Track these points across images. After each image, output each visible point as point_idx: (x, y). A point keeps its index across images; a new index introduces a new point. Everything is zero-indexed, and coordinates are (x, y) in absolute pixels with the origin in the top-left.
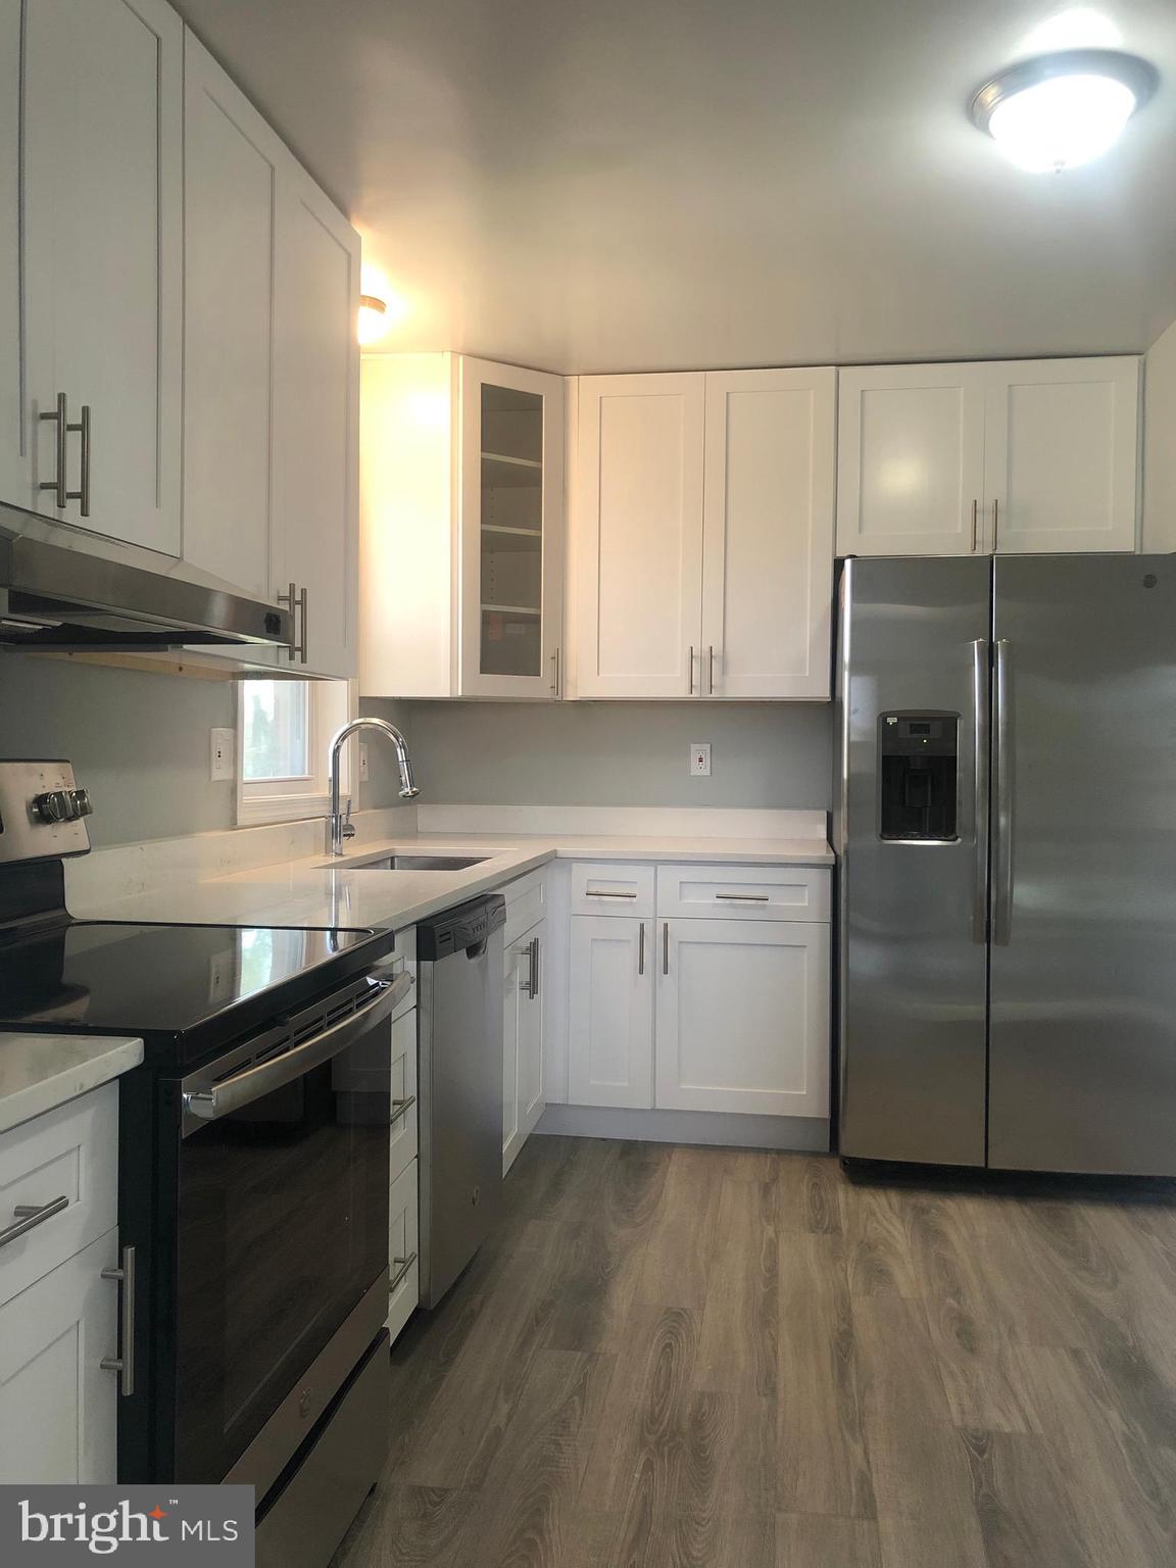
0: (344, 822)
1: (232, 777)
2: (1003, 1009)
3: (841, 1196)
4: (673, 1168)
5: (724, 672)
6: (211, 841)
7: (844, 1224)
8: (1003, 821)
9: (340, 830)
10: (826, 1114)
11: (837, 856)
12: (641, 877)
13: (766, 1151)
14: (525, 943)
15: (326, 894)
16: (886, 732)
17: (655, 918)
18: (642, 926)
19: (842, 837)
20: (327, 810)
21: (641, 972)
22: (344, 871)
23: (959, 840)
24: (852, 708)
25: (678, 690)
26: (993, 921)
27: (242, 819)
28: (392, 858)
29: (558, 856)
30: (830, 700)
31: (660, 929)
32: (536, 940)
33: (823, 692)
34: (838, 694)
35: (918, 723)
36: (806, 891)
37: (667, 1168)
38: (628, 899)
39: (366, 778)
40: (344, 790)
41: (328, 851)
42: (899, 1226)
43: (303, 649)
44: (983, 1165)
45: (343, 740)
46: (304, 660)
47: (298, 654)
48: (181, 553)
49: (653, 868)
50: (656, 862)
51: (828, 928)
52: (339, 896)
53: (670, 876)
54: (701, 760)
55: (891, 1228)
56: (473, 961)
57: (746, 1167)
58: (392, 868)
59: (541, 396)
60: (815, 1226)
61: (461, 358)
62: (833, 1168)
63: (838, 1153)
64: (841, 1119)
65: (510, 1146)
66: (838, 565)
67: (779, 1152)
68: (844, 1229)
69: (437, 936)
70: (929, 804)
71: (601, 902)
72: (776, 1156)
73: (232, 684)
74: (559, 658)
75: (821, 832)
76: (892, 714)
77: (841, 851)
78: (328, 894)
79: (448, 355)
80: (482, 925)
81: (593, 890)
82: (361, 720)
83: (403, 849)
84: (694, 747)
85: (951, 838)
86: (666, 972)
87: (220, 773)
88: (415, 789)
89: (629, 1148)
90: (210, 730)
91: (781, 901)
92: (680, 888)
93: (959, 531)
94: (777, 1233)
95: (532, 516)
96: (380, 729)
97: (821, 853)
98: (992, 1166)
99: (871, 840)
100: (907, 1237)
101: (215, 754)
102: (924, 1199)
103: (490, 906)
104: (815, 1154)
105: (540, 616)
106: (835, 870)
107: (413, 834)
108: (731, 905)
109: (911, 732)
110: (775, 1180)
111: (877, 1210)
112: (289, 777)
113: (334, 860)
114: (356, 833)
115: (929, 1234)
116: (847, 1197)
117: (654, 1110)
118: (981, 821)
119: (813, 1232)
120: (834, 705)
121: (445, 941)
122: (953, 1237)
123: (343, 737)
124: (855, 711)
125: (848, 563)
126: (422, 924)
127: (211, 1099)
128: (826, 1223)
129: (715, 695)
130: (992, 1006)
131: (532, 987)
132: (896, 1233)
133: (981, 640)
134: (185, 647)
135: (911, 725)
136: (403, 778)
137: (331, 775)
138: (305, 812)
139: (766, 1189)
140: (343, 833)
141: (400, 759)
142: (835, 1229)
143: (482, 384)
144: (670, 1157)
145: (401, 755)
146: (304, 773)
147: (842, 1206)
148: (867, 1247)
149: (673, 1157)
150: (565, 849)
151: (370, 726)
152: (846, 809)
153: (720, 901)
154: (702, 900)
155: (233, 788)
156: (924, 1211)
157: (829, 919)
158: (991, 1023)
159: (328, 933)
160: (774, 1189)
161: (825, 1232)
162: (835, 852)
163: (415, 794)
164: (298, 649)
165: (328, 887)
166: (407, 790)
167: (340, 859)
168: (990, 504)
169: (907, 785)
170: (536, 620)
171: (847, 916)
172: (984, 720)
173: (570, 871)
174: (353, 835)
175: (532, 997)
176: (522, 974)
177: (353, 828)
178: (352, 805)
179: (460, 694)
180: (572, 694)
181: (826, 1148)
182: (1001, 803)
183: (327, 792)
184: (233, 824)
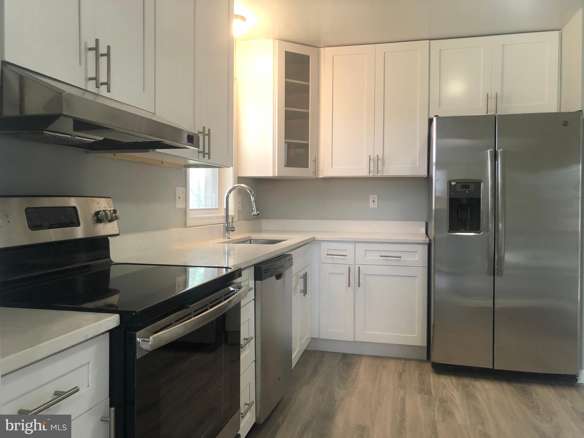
0: (231, 225)
1: (185, 207)
2: (500, 302)
3: (432, 378)
4: (362, 365)
5: (383, 165)
6: (176, 232)
7: (433, 391)
8: (500, 226)
9: (229, 229)
10: (425, 344)
11: (430, 240)
12: (349, 248)
13: (401, 359)
14: (302, 274)
15: (224, 254)
16: (451, 188)
17: (355, 264)
18: (349, 268)
19: (432, 232)
20: (224, 221)
21: (349, 286)
22: (231, 245)
23: (482, 233)
24: (437, 179)
25: (365, 173)
26: (496, 266)
27: (189, 223)
28: (250, 240)
29: (316, 239)
30: (427, 176)
31: (357, 269)
32: (306, 273)
33: (424, 173)
34: (430, 174)
35: (465, 185)
36: (417, 255)
37: (360, 364)
38: (343, 257)
39: (240, 209)
40: (231, 213)
41: (224, 237)
42: (457, 393)
43: (209, 154)
44: (492, 368)
45: (230, 193)
46: (209, 158)
47: (207, 156)
48: (155, 111)
49: (354, 245)
50: (355, 242)
51: (426, 269)
52: (229, 254)
53: (361, 248)
54: (374, 201)
55: (453, 393)
56: (278, 281)
57: (392, 365)
58: (250, 243)
59: (310, 56)
60: (421, 391)
61: (277, 41)
62: (428, 367)
63: (430, 360)
64: (431, 346)
65: (295, 356)
66: (431, 121)
67: (405, 359)
68: (433, 394)
69: (263, 271)
70: (469, 218)
71: (333, 258)
72: (404, 361)
73: (185, 170)
74: (316, 161)
75: (423, 230)
76: (453, 181)
77: (432, 238)
78: (225, 254)
79: (272, 40)
80: (282, 266)
81: (330, 253)
82: (237, 185)
83: (255, 236)
84: (371, 196)
85: (479, 232)
86: (359, 286)
87: (180, 205)
88: (258, 212)
89: (345, 356)
90: (175, 188)
91: (406, 258)
92: (365, 253)
93: (481, 106)
94: (404, 393)
95: (305, 104)
96: (244, 188)
97: (423, 238)
98: (496, 368)
99: (445, 233)
100: (459, 397)
101: (177, 198)
102: (467, 381)
103: (287, 258)
104: (421, 361)
105: (309, 144)
106: (429, 245)
107: (259, 231)
108: (387, 260)
109: (461, 188)
110: (404, 371)
111: (447, 385)
112: (210, 207)
113: (227, 240)
114: (236, 229)
115: (469, 396)
116: (434, 379)
117: (355, 342)
118: (491, 226)
119: (420, 394)
120: (429, 178)
121: (266, 273)
122: (479, 397)
123: (230, 192)
124: (438, 180)
125: (435, 119)
126: (257, 266)
127: (149, 341)
128: (426, 390)
129: (380, 175)
130: (496, 301)
131: (305, 291)
132: (454, 395)
133: (491, 149)
134: (157, 150)
135: (461, 185)
136: (254, 209)
137: (225, 207)
138: (216, 221)
139: (400, 375)
140: (230, 230)
141: (252, 201)
142: (429, 393)
143: (285, 51)
144: (361, 361)
145: (253, 199)
146: (216, 207)
147: (432, 383)
148: (443, 401)
149: (362, 360)
150: (318, 237)
151: (240, 187)
152: (434, 221)
153: (382, 258)
154: (374, 257)
155: (185, 211)
156: (467, 386)
157: (426, 265)
158: (495, 307)
159: (224, 269)
160: (403, 376)
161: (425, 394)
162: (429, 238)
163: (258, 214)
164: (207, 154)
165: (224, 250)
166: (255, 213)
167: (229, 240)
168: (494, 95)
169: (460, 211)
170: (307, 145)
171: (434, 265)
172: (492, 183)
173: (320, 245)
174: (234, 231)
175: (304, 296)
176: (301, 286)
177: (234, 228)
178: (234, 219)
179: (277, 175)
180: (321, 176)
181: (425, 358)
182: (500, 218)
183: (224, 214)
184: (185, 226)
